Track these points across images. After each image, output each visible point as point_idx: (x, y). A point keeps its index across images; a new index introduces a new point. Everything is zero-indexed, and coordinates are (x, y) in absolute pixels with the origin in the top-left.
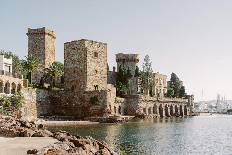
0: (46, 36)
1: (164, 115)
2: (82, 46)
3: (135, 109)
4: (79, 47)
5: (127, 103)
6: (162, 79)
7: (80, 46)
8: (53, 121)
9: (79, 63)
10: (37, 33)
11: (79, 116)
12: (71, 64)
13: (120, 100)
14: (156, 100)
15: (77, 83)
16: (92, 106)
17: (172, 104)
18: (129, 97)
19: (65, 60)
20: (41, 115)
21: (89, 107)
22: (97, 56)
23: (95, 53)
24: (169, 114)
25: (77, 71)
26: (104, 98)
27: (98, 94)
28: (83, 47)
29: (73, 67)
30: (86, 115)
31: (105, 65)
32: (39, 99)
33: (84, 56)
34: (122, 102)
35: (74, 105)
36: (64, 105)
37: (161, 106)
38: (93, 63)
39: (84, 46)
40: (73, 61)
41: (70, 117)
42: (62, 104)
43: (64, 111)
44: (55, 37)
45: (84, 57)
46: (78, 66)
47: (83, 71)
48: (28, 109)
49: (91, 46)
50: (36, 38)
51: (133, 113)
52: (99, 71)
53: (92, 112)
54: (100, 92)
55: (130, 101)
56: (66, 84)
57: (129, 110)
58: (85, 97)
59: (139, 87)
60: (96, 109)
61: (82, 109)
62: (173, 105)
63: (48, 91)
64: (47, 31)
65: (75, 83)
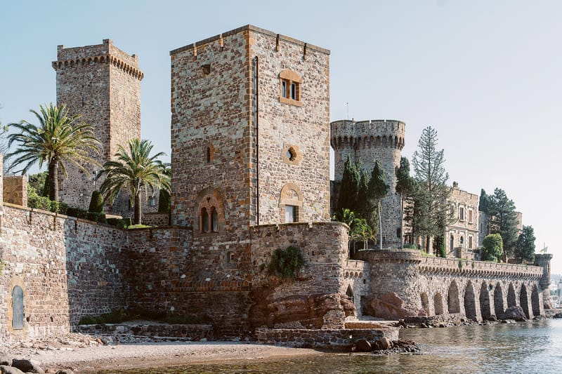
0: (113, 69)
1: (479, 317)
2: (240, 55)
3: (397, 296)
4: (228, 61)
5: (372, 276)
6: (465, 206)
7: (230, 54)
8: (129, 342)
9: (226, 123)
10: (84, 60)
11: (228, 324)
12: (197, 127)
13: (351, 268)
14: (456, 267)
15: (219, 197)
16: (281, 283)
17: (500, 281)
18: (376, 257)
19: (173, 116)
20: (85, 320)
21: (268, 288)
22: (295, 95)
23: (286, 82)
24: (492, 312)
25: (219, 151)
26: (329, 252)
27: (304, 235)
28: (242, 58)
29: (204, 138)
30: (255, 319)
31: (323, 130)
32: (76, 259)
33: (248, 91)
34: (356, 273)
35: (208, 279)
36: (173, 282)
37: (469, 287)
38: (278, 120)
39: (248, 51)
40: (204, 117)
41: (193, 326)
42: (164, 278)
43: (173, 305)
44: (139, 76)
45: (247, 97)
46: (224, 132)
47: (245, 149)
48: (27, 296)
49: (272, 56)
50: (81, 75)
51: (391, 309)
52: (301, 151)
53: (282, 309)
54: (311, 230)
55: (380, 273)
56: (176, 203)
57: (378, 301)
58: (253, 250)
59: (404, 228)
60: (296, 297)
61: (240, 297)
62: (502, 285)
63: (111, 230)
64: (113, 53)
65: (214, 198)
